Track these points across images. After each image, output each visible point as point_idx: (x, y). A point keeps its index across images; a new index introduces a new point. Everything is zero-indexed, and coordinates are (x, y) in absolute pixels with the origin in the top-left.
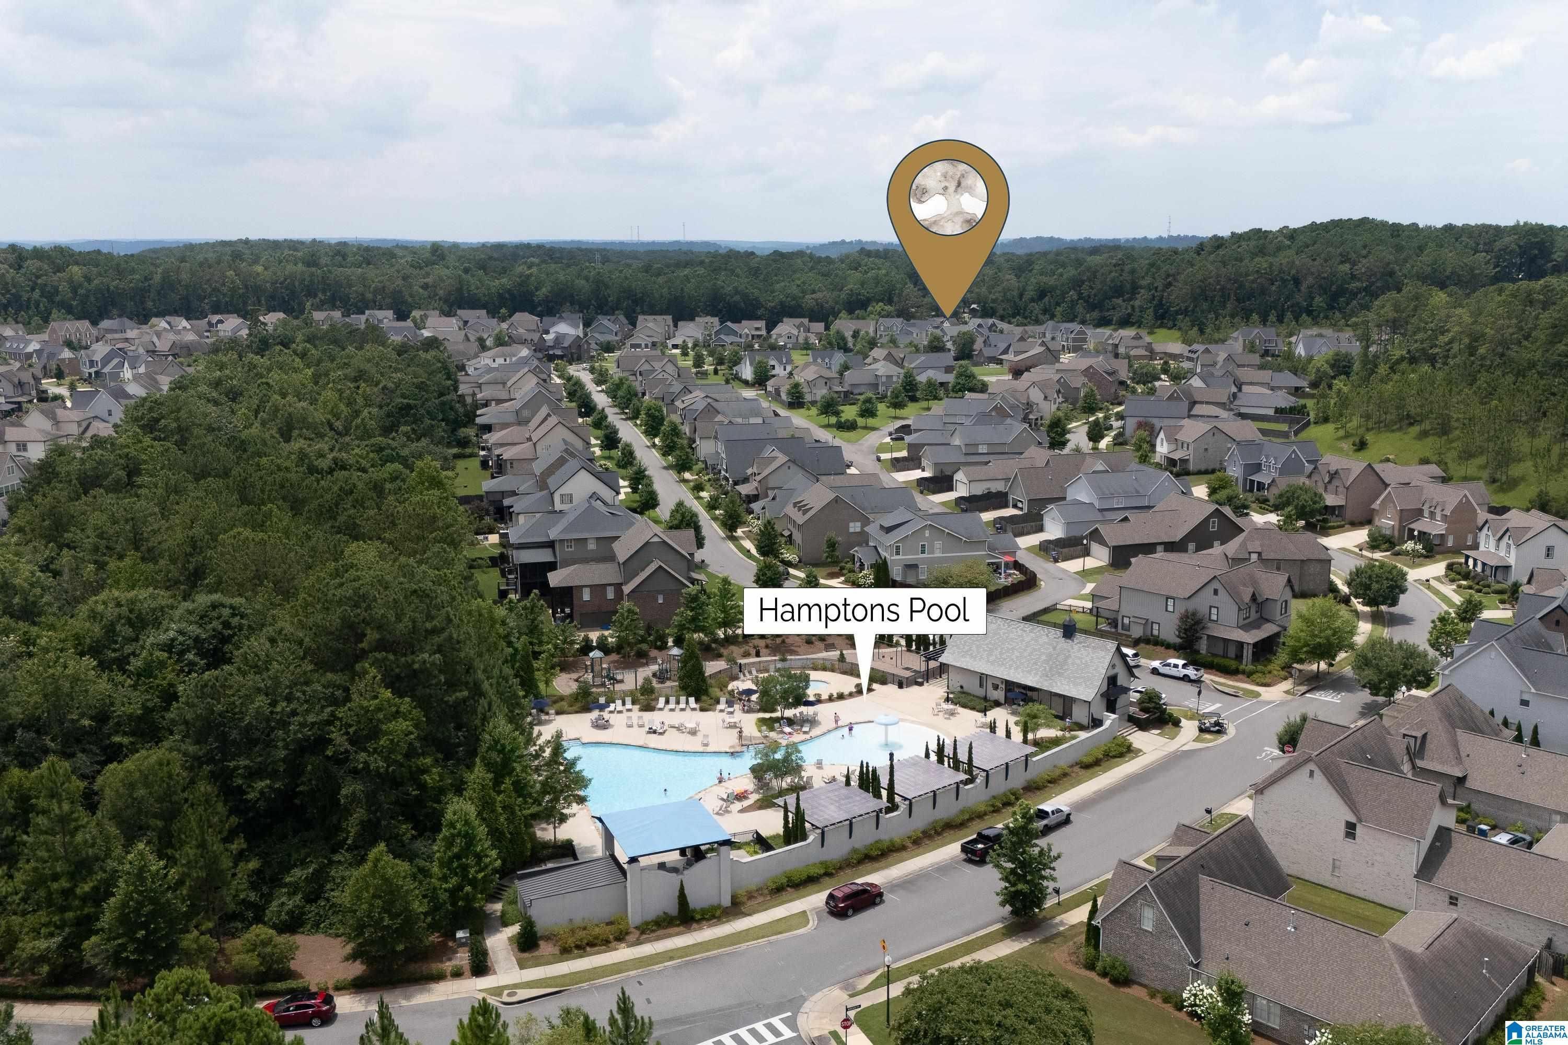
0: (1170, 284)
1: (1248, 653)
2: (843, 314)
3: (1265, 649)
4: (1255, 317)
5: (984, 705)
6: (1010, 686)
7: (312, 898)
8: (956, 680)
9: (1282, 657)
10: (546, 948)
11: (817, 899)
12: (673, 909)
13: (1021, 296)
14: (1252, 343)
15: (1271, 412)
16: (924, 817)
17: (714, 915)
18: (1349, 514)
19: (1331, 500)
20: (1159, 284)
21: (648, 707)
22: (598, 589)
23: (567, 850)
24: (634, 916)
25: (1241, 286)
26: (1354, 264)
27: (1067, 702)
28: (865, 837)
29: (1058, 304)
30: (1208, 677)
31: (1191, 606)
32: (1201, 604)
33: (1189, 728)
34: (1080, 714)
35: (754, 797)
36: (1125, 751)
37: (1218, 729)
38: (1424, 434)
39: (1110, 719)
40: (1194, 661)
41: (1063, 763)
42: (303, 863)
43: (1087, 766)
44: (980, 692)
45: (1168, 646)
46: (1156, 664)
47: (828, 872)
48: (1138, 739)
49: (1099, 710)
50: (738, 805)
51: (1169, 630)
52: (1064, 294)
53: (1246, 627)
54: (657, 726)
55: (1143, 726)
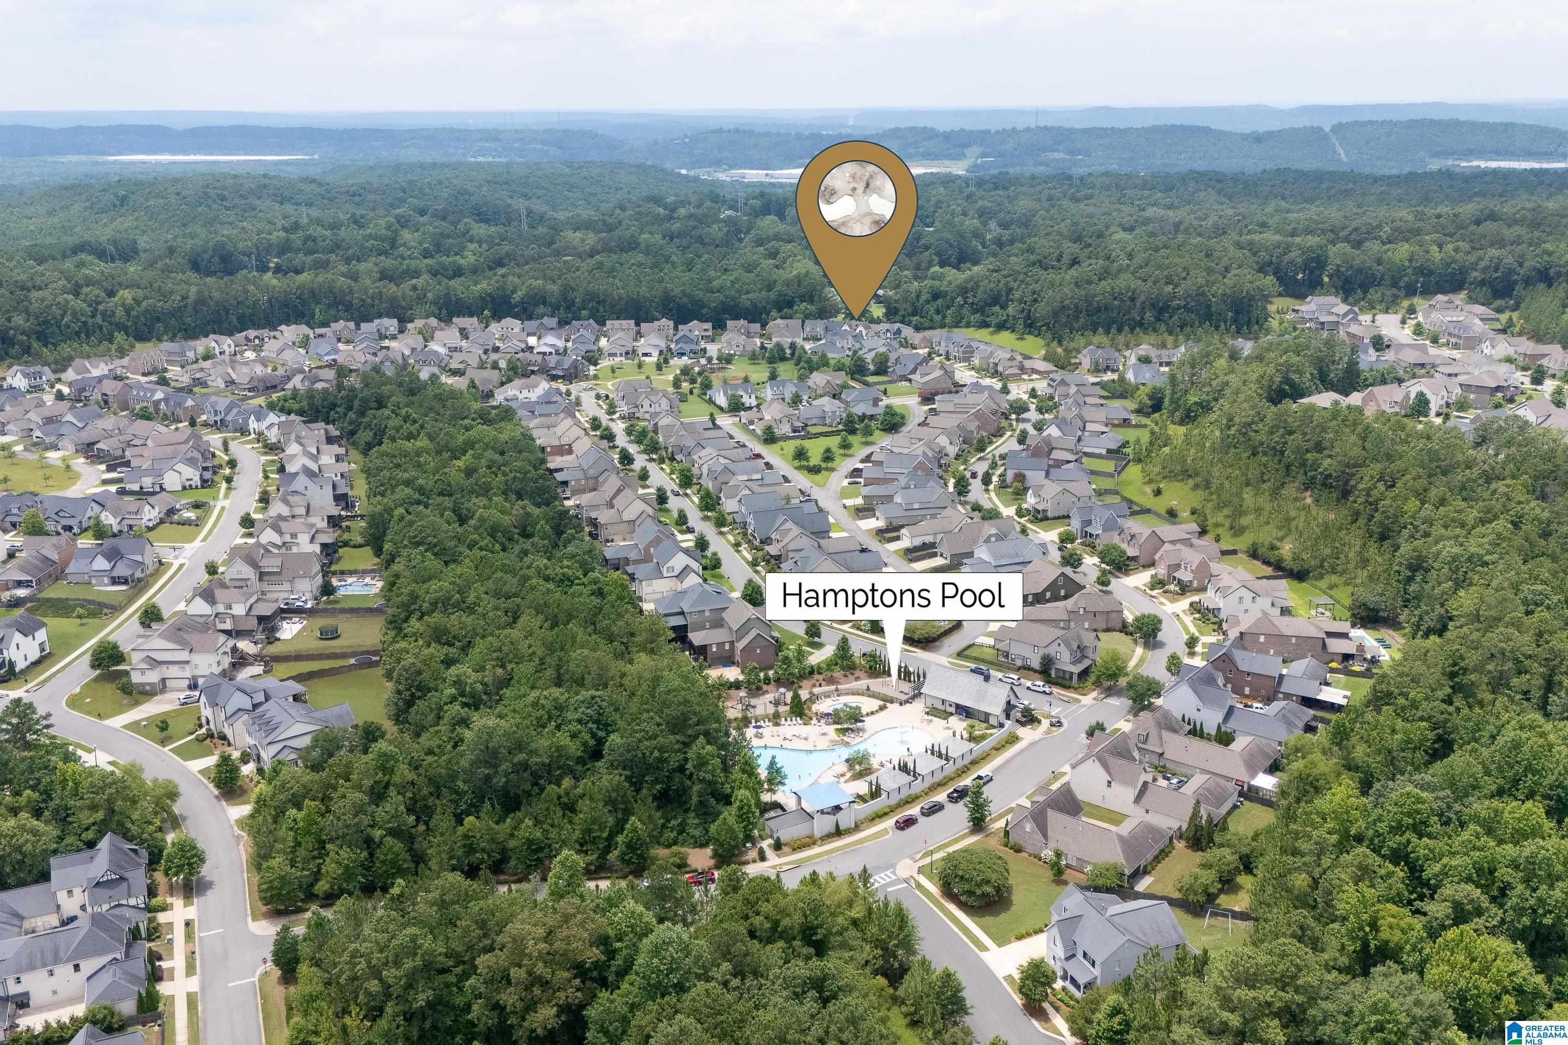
0: (1035, 300)
1: (1075, 678)
2: (774, 313)
3: (1084, 674)
4: (1100, 330)
5: (945, 715)
6: (958, 706)
7: (681, 832)
8: (930, 702)
9: (1092, 678)
10: (785, 849)
11: (890, 822)
12: (833, 830)
13: (918, 296)
14: (1097, 364)
15: (1104, 452)
16: (929, 781)
17: (848, 832)
18: (1142, 561)
19: (1131, 552)
20: (1029, 299)
21: (777, 724)
22: (720, 645)
23: (776, 806)
24: (817, 834)
25: (1090, 304)
26: (1176, 286)
27: (987, 715)
28: (905, 793)
29: (948, 307)
30: (1055, 690)
31: (1047, 651)
32: (1052, 650)
33: (1045, 723)
34: (993, 721)
35: (849, 775)
36: (1013, 739)
37: (1059, 724)
38: (1196, 487)
39: (1008, 724)
40: (1049, 681)
41: (987, 749)
42: (675, 818)
43: (997, 749)
44: (942, 708)
45: (1035, 671)
46: (1029, 684)
47: (891, 810)
48: (1022, 732)
49: (1002, 719)
50: (843, 779)
51: (1036, 663)
52: (953, 299)
53: (1074, 663)
54: (789, 736)
55: (1023, 724)
